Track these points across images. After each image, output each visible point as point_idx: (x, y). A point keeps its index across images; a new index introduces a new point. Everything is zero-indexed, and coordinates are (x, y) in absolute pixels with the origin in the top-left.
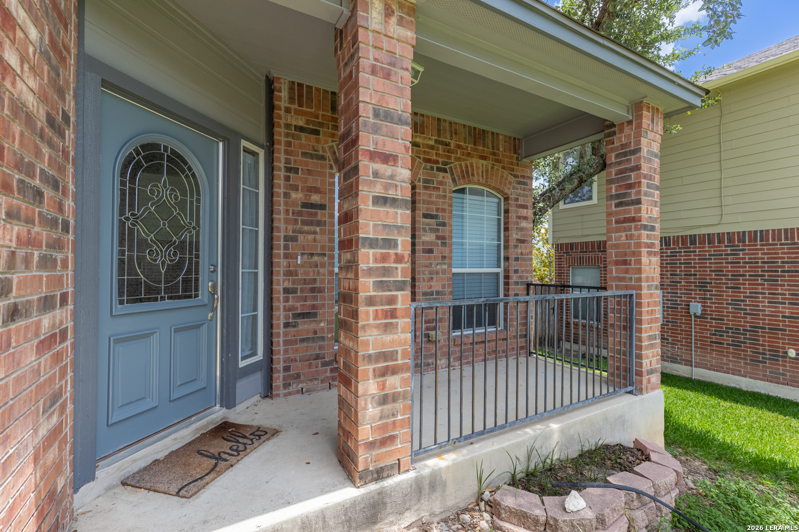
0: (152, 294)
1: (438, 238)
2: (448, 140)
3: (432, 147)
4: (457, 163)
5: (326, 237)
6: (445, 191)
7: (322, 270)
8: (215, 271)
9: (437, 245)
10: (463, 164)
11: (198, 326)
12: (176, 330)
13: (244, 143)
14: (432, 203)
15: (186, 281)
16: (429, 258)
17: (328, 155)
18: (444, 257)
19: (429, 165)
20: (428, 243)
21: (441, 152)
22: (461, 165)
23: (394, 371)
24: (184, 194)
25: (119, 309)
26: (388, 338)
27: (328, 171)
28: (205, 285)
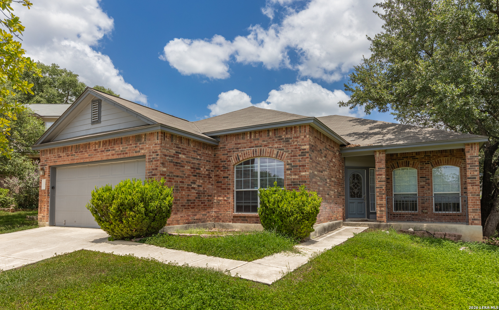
0: (354, 197)
1: (426, 183)
2: (429, 154)
3: (423, 158)
4: (433, 160)
5: (390, 185)
6: (429, 169)
7: (389, 193)
8: (365, 193)
9: (426, 185)
10: (436, 160)
11: (362, 203)
12: (358, 203)
13: (370, 169)
14: (424, 174)
15: (360, 195)
16: (423, 189)
17: (390, 167)
18: (429, 189)
19: (422, 163)
20: (422, 185)
21: (426, 158)
22: (435, 161)
23: (383, 207)
24: (359, 180)
25: (350, 198)
26: (381, 202)
27: (390, 170)
28: (363, 196)
